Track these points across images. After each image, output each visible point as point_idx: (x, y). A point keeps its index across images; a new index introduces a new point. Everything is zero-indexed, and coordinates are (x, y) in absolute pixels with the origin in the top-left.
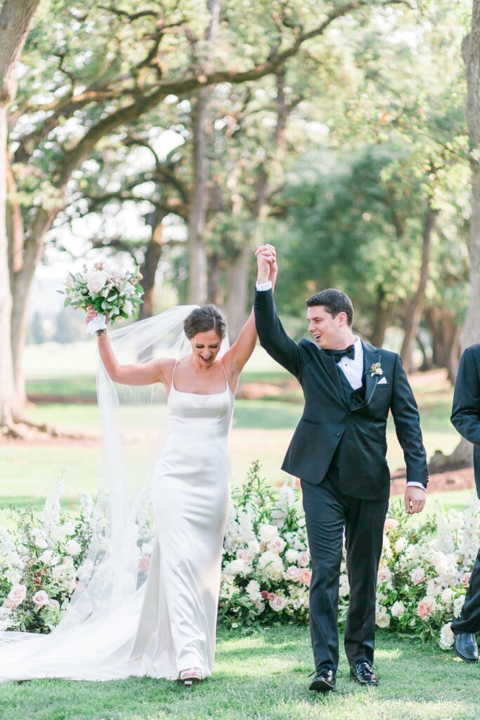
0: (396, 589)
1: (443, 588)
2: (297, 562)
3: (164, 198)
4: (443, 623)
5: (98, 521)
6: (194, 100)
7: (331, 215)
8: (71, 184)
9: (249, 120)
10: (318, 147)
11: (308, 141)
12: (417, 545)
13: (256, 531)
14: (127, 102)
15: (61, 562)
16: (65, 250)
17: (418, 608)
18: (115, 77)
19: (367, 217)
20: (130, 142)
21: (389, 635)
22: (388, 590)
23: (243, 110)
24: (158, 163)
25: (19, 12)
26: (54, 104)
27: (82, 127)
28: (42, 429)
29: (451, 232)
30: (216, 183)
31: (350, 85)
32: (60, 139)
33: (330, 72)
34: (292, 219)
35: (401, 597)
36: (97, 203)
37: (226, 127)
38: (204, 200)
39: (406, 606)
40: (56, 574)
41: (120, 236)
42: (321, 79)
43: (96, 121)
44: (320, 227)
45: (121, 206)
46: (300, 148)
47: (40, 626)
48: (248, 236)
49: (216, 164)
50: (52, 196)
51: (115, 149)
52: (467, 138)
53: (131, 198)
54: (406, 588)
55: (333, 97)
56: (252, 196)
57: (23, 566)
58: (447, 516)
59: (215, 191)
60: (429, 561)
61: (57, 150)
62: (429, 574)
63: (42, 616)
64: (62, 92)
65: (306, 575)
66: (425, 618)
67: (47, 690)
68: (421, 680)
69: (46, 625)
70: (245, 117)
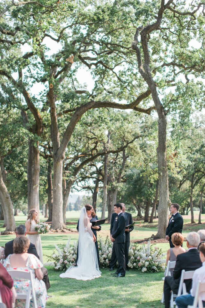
1: (143, 260)
3: (99, 177)
4: (143, 267)
6: (105, 156)
7: (136, 182)
8: (77, 175)
9: (118, 160)
13: (108, 249)
14: (90, 157)
15: (70, 255)
16: (76, 189)
17: (138, 264)
18: (88, 151)
20: (91, 165)
21: (133, 270)
24: (97, 170)
25: (66, 140)
27: (80, 162)
28: (69, 230)
32: (76, 164)
33: (135, 151)
34: (127, 182)
35: (135, 262)
36: (84, 179)
38: (107, 179)
39: (136, 264)
40: (69, 257)
41: (89, 186)
42: (132, 152)
43: (84, 161)
44: (134, 184)
45: (89, 179)
50: (73, 178)
53: (91, 177)
54: (137, 260)
57: (62, 255)
60: (141, 255)
61: (75, 167)
62: (141, 258)
63: (66, 265)
64: (76, 154)
66: (140, 266)
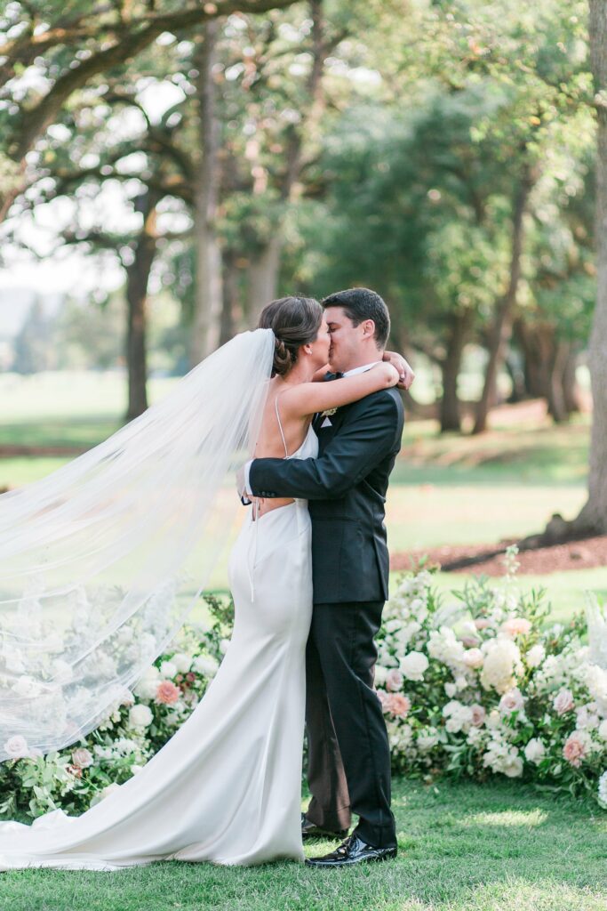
0: (532, 721)
1: (601, 718)
2: (385, 683)
3: (161, 175)
4: (602, 769)
5: (97, 631)
6: (198, 39)
7: (387, 193)
8: (32, 158)
9: (272, 66)
10: (367, 100)
11: (354, 93)
12: (560, 656)
14: (107, 43)
16: (26, 247)
17: (565, 749)
18: (90, 9)
19: (435, 195)
20: (112, 99)
21: (523, 788)
22: (520, 722)
23: (264, 52)
24: (150, 127)
26: (7, 47)
27: (45, 79)
29: (549, 213)
30: (231, 151)
31: (410, 14)
32: (17, 96)
34: (333, 200)
35: (539, 732)
36: (68, 181)
37: (241, 76)
38: (216, 174)
39: (546, 745)
41: (100, 228)
42: (371, 6)
43: (64, 71)
44: (371, 210)
45: (100, 185)
46: (342, 104)
47: (16, 786)
48: (275, 224)
49: (229, 126)
50: (8, 173)
51: (91, 107)
52: (589, 76)
53: (114, 175)
54: (547, 720)
55: (387, 32)
56: (280, 167)
58: (602, 613)
59: (230, 163)
60: (579, 679)
61: (13, 110)
62: (578, 698)
63: (19, 772)
64: (16, 31)
65: (400, 702)
66: (577, 763)
67: (31, 888)
68: (580, 858)
69: (24, 785)
70: (268, 60)
